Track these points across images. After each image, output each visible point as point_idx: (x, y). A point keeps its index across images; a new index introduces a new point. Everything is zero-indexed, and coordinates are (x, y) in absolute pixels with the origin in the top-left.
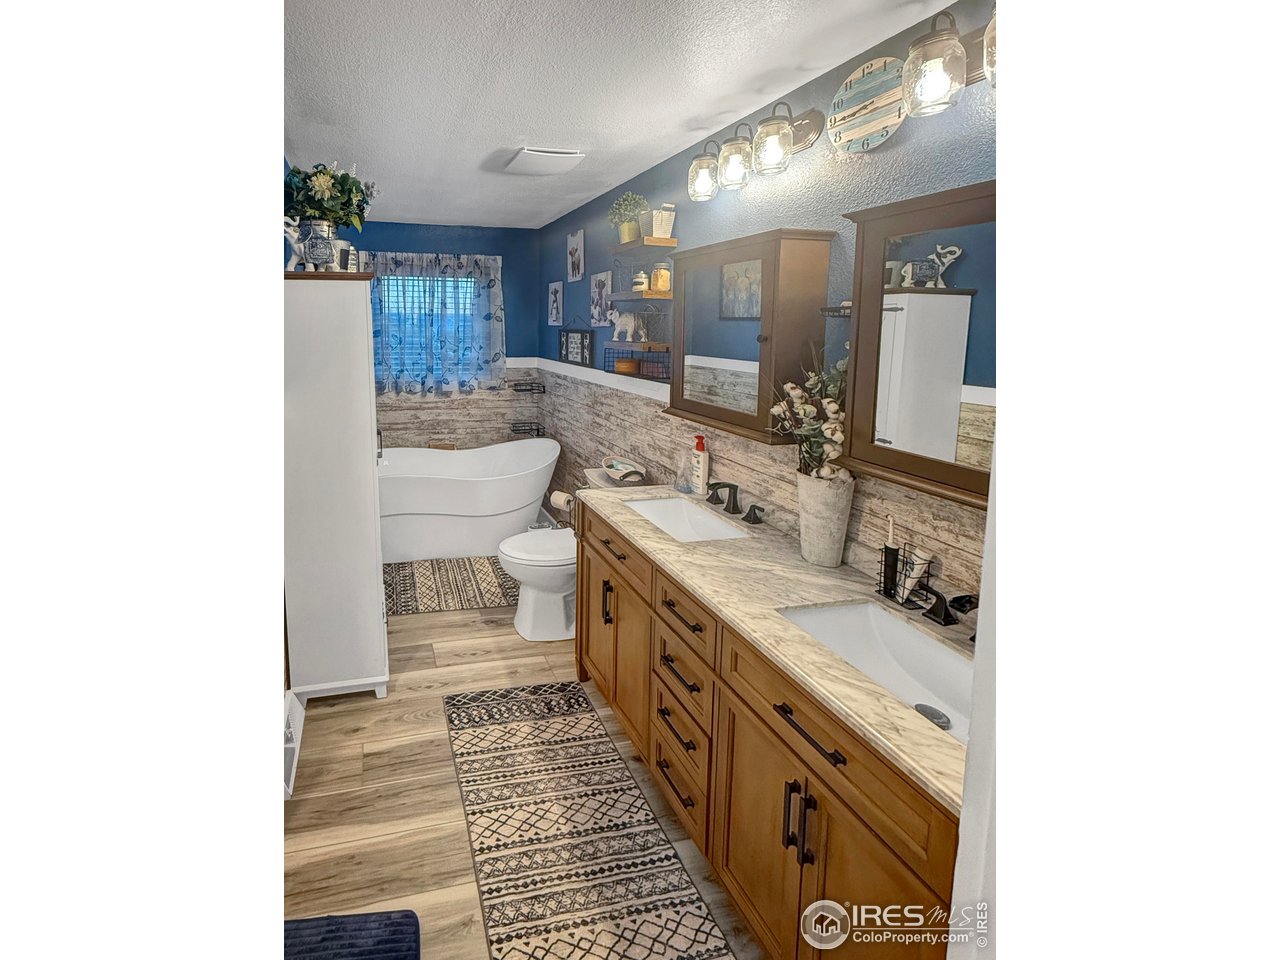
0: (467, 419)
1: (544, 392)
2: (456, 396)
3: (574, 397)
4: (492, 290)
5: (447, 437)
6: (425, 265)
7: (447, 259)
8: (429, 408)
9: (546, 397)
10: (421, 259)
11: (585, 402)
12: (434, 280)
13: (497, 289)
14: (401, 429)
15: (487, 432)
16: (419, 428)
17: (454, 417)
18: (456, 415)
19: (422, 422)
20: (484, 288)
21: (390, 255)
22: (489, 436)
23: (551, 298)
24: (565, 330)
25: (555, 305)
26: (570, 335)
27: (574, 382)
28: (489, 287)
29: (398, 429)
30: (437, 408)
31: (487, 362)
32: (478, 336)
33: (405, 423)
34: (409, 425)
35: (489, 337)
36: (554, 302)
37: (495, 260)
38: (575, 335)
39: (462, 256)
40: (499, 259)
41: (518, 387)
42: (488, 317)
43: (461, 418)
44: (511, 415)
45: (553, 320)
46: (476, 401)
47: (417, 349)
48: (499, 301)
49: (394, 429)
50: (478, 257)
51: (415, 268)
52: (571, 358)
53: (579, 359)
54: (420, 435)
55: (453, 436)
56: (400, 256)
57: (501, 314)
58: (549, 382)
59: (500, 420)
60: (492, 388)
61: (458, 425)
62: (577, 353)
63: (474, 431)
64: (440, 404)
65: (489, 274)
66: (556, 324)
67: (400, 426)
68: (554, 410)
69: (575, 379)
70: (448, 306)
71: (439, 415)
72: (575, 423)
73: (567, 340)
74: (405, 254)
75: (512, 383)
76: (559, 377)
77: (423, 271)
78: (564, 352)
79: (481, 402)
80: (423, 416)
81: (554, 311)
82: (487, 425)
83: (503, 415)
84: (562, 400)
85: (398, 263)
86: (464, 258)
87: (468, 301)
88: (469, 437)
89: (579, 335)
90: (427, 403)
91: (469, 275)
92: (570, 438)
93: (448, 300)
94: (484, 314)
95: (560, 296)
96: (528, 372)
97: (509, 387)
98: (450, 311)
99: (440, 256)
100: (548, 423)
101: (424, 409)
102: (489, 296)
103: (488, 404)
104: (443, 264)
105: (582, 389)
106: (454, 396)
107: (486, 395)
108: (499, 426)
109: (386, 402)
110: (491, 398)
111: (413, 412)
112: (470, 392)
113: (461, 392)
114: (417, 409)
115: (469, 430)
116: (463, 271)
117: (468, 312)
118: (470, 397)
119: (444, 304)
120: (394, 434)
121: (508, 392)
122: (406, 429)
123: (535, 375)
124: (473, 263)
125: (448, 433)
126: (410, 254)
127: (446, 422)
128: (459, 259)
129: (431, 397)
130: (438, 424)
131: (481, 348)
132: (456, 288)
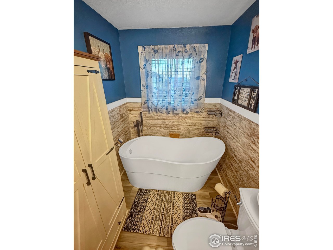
0: (185, 124)
1: (221, 116)
2: (181, 115)
3: (238, 125)
4: (202, 64)
5: (177, 131)
6: (168, 52)
7: (180, 48)
8: (169, 119)
9: (222, 118)
10: (166, 48)
11: (245, 131)
12: (173, 60)
13: (204, 64)
14: (158, 127)
15: (193, 130)
16: (165, 127)
17: (180, 123)
18: (181, 122)
19: (167, 124)
20: (197, 63)
21: (152, 47)
22: (194, 131)
23: (233, 66)
24: (239, 86)
25: (235, 70)
26: (242, 88)
27: (240, 116)
28: (200, 62)
29: (157, 127)
30: (173, 119)
31: (196, 100)
32: (193, 88)
33: (160, 125)
34: (161, 126)
35: (198, 88)
36: (235, 68)
37: (204, 46)
38: (246, 89)
39: (187, 45)
40: (207, 45)
41: (210, 112)
42: (198, 78)
43: (183, 124)
44: (204, 124)
45: (233, 79)
46: (190, 117)
47: (164, 94)
48: (204, 70)
49: (156, 127)
50: (195, 45)
51: (164, 54)
52: (240, 102)
53: (246, 104)
54: (166, 129)
55: (179, 131)
56: (157, 47)
57: (205, 76)
58: (225, 112)
59: (200, 125)
60: (197, 112)
61: (181, 127)
62: (245, 101)
63: (188, 129)
64: (174, 118)
65: (201, 55)
66: (233, 81)
67: (158, 126)
68: (225, 126)
69: (240, 115)
70: (179, 73)
71: (174, 122)
72: (236, 138)
73: (239, 92)
74: (159, 46)
75: (207, 110)
76: (230, 111)
77: (167, 56)
78: (236, 98)
79: (192, 117)
80: (167, 122)
81: (234, 74)
82: (194, 127)
83: (201, 123)
84: (230, 123)
85: (156, 52)
86: (188, 46)
87: (189, 70)
88: (185, 131)
89: (249, 90)
90: (169, 117)
91: (190, 56)
92: (231, 143)
93: (179, 70)
94: (196, 77)
95: (239, 65)
96: (215, 105)
97: (205, 111)
98: (180, 76)
99: (176, 46)
100: (221, 130)
101: (167, 119)
102: (199, 67)
103: (195, 119)
104: (177, 50)
105: (244, 123)
106: (180, 115)
107: (194, 115)
108: (199, 128)
109: (152, 116)
110: (196, 116)
111: (163, 121)
112: (187, 113)
113: (183, 113)
114: (165, 119)
115: (186, 129)
116: (187, 54)
117: (188, 76)
118: (187, 115)
119: (177, 72)
120: (156, 129)
121: (204, 114)
122: (160, 127)
123: (218, 107)
124: (193, 49)
125: (177, 129)
126: (162, 46)
127: (176, 125)
128: (185, 47)
129: (171, 115)
130: (173, 126)
131: (193, 94)
132: (183, 63)
